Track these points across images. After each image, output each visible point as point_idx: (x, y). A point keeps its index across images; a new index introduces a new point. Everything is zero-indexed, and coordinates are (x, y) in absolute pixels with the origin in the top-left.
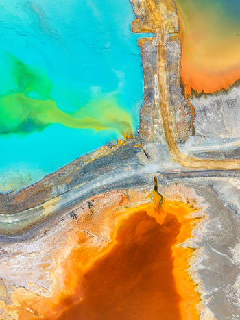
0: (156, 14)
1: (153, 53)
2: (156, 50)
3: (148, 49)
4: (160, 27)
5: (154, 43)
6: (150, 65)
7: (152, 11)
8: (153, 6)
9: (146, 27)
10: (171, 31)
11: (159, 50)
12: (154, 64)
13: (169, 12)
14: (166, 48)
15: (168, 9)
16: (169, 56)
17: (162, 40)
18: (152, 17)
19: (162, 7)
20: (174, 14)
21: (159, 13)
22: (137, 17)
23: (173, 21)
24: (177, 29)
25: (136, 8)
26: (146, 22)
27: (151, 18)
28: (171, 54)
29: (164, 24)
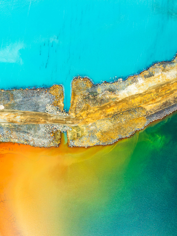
0: (98, 114)
1: (36, 107)
2: (41, 111)
3: (43, 99)
4: (77, 119)
5: (49, 108)
6: (18, 100)
7: (102, 108)
8: (110, 111)
9: (79, 98)
10: (69, 134)
11: (40, 115)
12: (19, 106)
13: (98, 134)
14: (41, 125)
15: (103, 133)
16: (29, 128)
17: (55, 121)
18: (93, 108)
19: (106, 125)
20: (95, 142)
21: (98, 119)
22: (95, 86)
23: (84, 139)
24: (71, 143)
25: (108, 86)
26: (86, 98)
27: (91, 106)
28: (32, 132)
29: (81, 125)
